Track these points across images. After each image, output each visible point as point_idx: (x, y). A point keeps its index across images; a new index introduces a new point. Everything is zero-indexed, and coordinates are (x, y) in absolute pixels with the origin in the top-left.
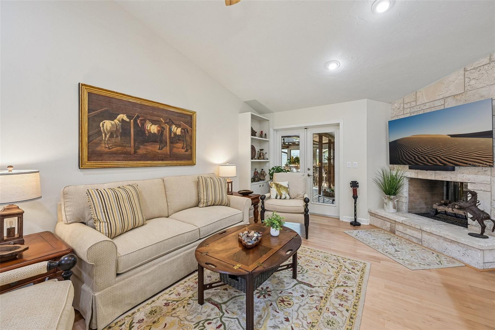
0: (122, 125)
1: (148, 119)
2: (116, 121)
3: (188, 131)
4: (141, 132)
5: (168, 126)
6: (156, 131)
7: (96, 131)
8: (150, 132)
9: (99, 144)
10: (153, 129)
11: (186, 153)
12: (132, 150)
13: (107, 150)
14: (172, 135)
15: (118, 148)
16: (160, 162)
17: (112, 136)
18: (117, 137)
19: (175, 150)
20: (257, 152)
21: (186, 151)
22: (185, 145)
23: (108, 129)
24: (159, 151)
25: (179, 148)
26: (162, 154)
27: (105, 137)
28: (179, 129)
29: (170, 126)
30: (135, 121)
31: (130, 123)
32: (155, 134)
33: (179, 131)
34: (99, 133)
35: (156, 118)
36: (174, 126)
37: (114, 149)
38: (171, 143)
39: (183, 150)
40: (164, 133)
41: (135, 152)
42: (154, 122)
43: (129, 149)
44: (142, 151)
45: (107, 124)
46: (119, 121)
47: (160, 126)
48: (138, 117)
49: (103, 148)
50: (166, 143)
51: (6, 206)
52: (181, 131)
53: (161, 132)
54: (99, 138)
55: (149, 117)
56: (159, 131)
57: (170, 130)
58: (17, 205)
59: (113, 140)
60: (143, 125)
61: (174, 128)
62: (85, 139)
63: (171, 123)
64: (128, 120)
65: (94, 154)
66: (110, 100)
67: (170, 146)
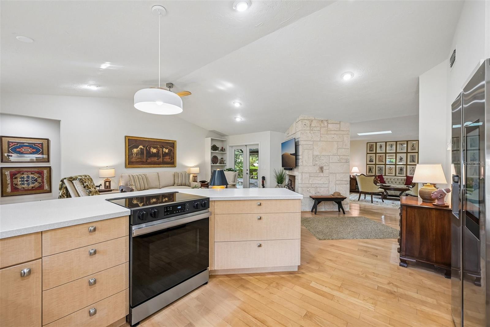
0: (141, 150)
1: (152, 147)
3: (172, 151)
4: (149, 152)
5: (161, 149)
6: (155, 152)
7: (131, 153)
8: (152, 152)
10: (154, 151)
11: (171, 161)
13: (135, 161)
14: (164, 153)
15: (139, 160)
16: (158, 165)
17: (137, 155)
18: (139, 155)
19: (165, 160)
20: (219, 160)
21: (171, 160)
22: (170, 157)
23: (135, 152)
24: (157, 161)
25: (167, 159)
26: (158, 162)
27: (134, 156)
28: (167, 150)
29: (163, 148)
30: (146, 148)
32: (155, 153)
33: (167, 151)
34: (132, 154)
35: (155, 146)
36: (164, 149)
38: (163, 156)
39: (169, 160)
40: (160, 152)
41: (146, 161)
42: (154, 148)
43: (143, 160)
44: (149, 161)
45: (135, 150)
46: (139, 148)
47: (157, 149)
48: (147, 146)
49: (133, 160)
50: (161, 157)
51: (106, 179)
52: (168, 151)
53: (158, 152)
54: (132, 156)
55: (152, 146)
56: (157, 151)
57: (162, 150)
58: (109, 178)
60: (150, 149)
61: (164, 150)
62: (127, 157)
63: (163, 147)
64: (143, 148)
65: (130, 162)
66: (136, 140)
67: (162, 158)
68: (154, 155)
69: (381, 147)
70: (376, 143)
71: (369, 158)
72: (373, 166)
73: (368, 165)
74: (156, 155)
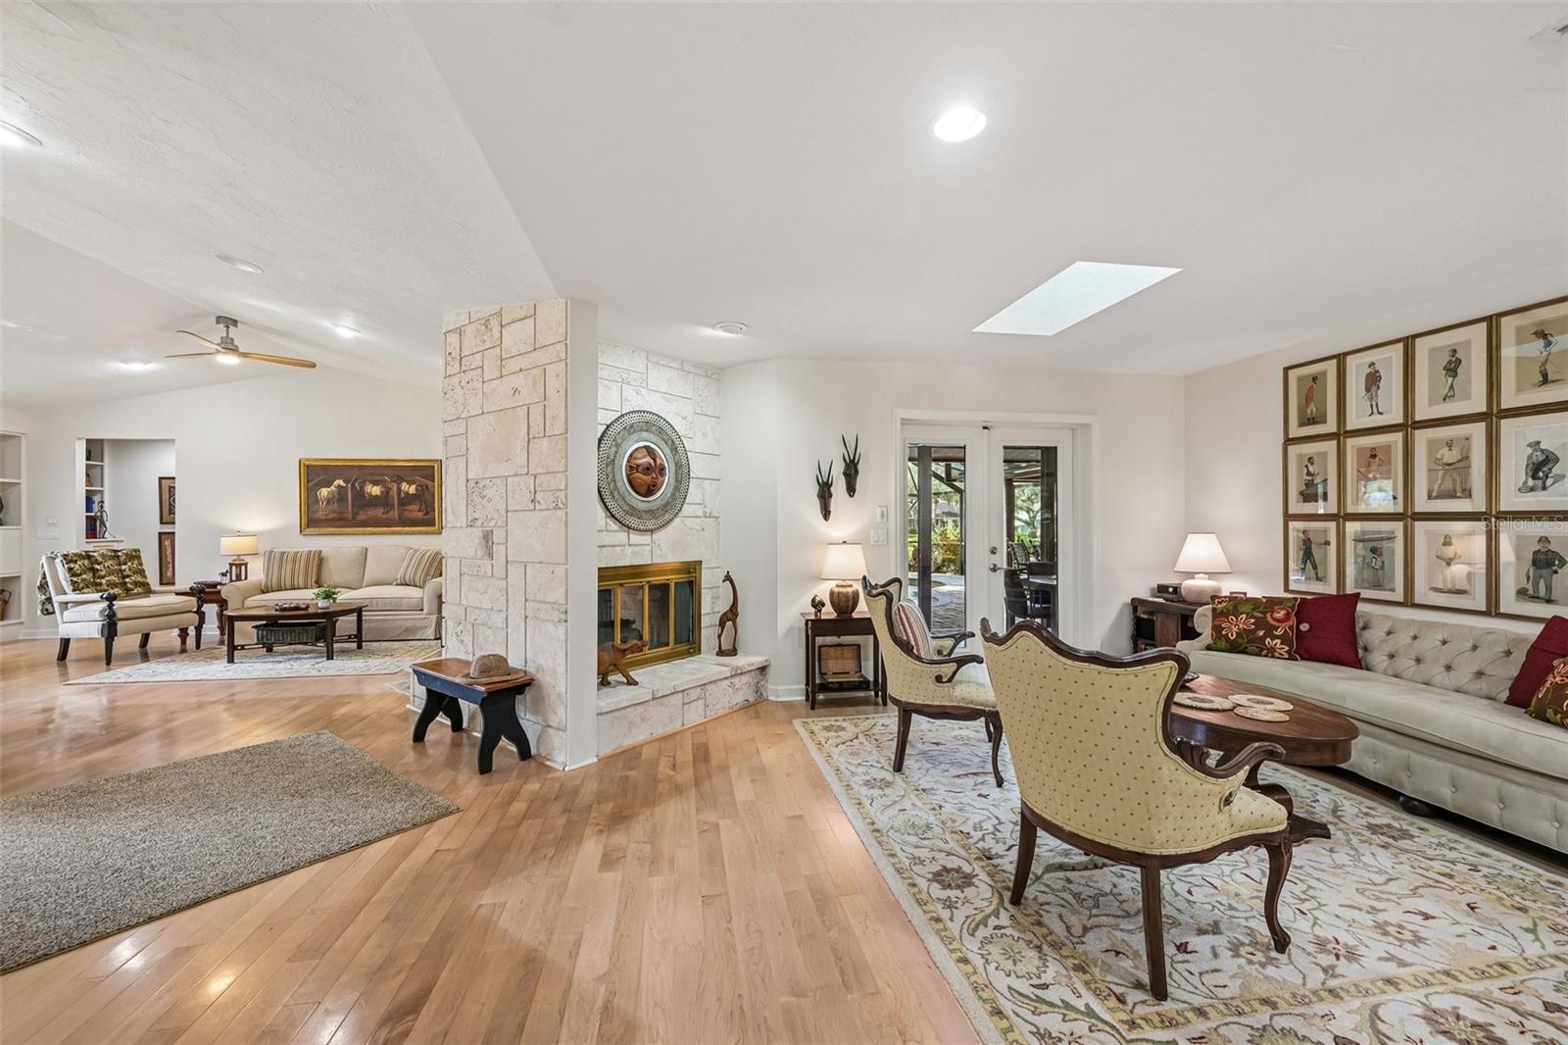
0: (339, 491)
1: (369, 481)
2: (332, 487)
3: (427, 487)
4: (359, 495)
5: (396, 485)
6: (378, 493)
8: (370, 495)
9: (317, 511)
10: (375, 490)
11: (426, 517)
12: (350, 516)
13: (324, 518)
14: (403, 495)
15: (335, 515)
16: (386, 529)
17: (328, 502)
18: (334, 503)
19: (407, 514)
21: (425, 515)
22: (423, 507)
23: (326, 495)
24: (384, 516)
25: (414, 511)
26: (386, 519)
27: (322, 505)
28: (413, 487)
29: (399, 484)
30: (353, 486)
31: (346, 487)
32: (377, 496)
33: (412, 489)
35: (380, 478)
36: (405, 484)
37: (331, 516)
38: (401, 504)
39: (420, 514)
40: (391, 493)
41: (353, 518)
42: (375, 483)
43: (346, 515)
44: (362, 516)
45: (324, 492)
46: (335, 487)
47: (384, 486)
48: (356, 480)
49: (320, 515)
50: (393, 506)
51: (234, 557)
52: (417, 489)
53: (386, 493)
55: (371, 478)
56: (382, 492)
57: (399, 489)
58: (243, 557)
59: (330, 507)
60: (362, 488)
61: (405, 486)
62: (305, 508)
63: (399, 480)
64: (344, 485)
65: (311, 521)
66: (326, 468)
67: (399, 510)
68: (375, 501)
69: (1373, 380)
70: (1341, 358)
71: (1300, 472)
72: (1325, 531)
73: (1292, 525)
74: (383, 501)
